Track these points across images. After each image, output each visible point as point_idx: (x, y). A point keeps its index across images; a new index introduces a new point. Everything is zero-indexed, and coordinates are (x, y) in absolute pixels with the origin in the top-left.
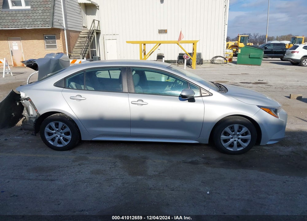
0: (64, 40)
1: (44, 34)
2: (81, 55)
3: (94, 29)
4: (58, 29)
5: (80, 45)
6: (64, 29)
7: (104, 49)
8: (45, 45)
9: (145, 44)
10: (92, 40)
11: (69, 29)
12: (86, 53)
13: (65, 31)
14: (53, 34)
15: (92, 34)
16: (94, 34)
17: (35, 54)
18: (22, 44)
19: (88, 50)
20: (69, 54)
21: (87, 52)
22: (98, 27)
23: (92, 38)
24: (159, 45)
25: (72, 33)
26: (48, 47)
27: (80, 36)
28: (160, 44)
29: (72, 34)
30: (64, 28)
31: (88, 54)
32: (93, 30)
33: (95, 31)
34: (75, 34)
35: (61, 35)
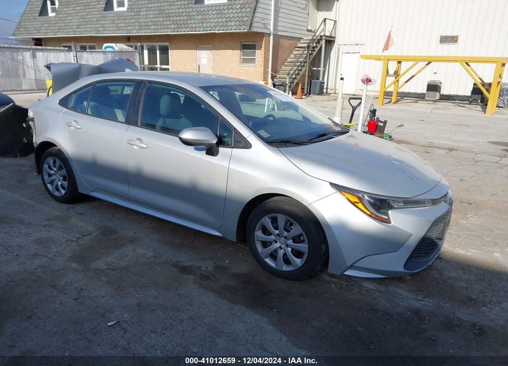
0: (267, 50)
1: (242, 41)
2: (288, 77)
3: (322, 34)
4: (261, 33)
5: (294, 60)
6: (270, 34)
7: (337, 69)
8: (241, 57)
9: (399, 62)
10: (314, 53)
11: (280, 33)
12: (298, 74)
13: (272, 37)
14: (253, 41)
15: (318, 42)
16: (321, 42)
17: (226, 72)
18: (213, 56)
19: (304, 69)
20: (272, 75)
21: (301, 73)
22: (332, 31)
23: (317, 50)
24: (427, 64)
25: (285, 40)
26: (245, 61)
27: (299, 45)
28: (430, 63)
29: (284, 42)
30: (270, 32)
31: (304, 76)
32: (321, 36)
33: (324, 38)
34: (290, 41)
35: (263, 43)
